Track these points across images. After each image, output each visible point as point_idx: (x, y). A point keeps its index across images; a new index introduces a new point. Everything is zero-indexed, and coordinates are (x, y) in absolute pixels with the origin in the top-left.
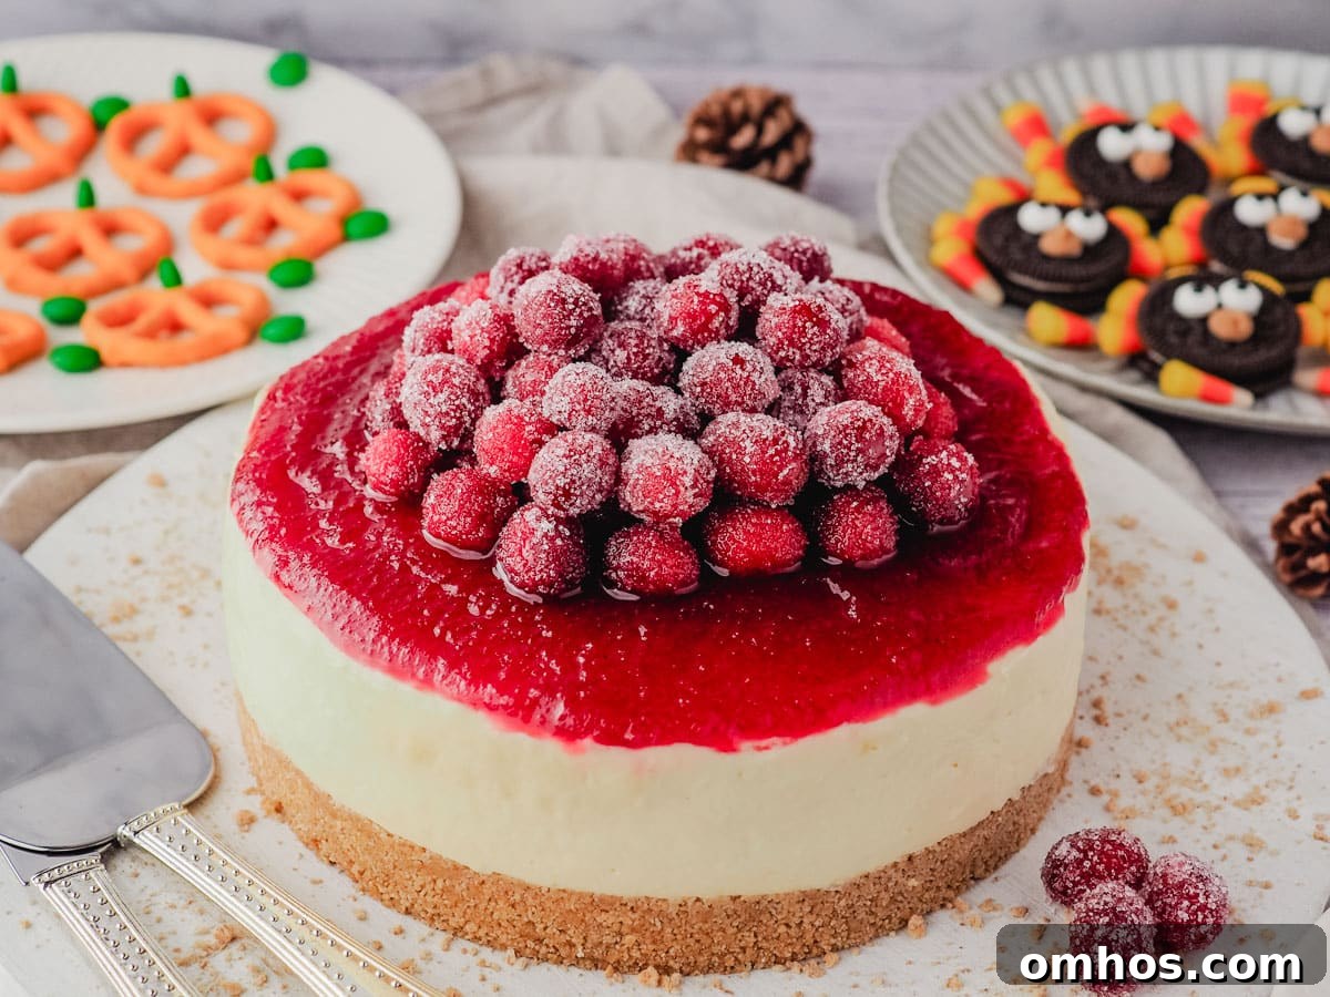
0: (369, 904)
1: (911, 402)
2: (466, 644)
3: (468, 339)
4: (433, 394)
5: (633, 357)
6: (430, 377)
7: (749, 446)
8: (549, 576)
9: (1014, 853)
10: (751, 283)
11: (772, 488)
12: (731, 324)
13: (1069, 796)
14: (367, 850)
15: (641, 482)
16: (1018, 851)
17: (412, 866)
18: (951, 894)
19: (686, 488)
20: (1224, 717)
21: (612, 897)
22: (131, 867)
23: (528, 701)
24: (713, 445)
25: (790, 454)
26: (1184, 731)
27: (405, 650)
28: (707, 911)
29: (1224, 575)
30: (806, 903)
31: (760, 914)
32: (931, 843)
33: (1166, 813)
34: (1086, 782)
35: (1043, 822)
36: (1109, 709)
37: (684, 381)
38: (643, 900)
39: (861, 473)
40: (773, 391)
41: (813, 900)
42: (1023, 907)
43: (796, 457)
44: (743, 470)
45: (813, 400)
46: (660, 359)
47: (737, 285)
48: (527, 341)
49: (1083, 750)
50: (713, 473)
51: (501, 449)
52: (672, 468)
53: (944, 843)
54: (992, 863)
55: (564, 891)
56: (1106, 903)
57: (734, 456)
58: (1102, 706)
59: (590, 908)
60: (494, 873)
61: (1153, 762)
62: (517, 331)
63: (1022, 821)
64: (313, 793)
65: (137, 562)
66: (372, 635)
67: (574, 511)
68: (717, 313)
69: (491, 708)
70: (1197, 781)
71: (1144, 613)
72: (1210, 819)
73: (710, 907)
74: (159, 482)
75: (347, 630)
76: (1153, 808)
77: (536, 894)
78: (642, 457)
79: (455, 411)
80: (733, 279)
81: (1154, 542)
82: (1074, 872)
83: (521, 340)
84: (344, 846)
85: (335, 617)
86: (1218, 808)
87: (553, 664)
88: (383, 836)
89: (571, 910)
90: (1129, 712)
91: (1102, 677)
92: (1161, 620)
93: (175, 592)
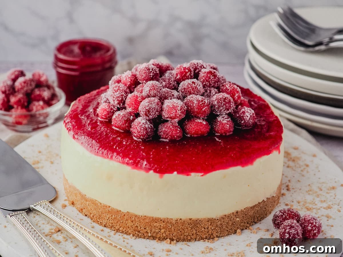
0: (95, 224)
1: (237, 95)
2: (122, 150)
3: (125, 80)
4: (115, 92)
5: (167, 84)
6: (115, 89)
7: (195, 102)
8: (144, 134)
9: (265, 217)
10: (198, 67)
11: (201, 113)
12: (192, 75)
13: (280, 206)
14: (95, 209)
15: (167, 109)
16: (266, 217)
17: (106, 212)
18: (248, 225)
19: (179, 110)
20: (321, 190)
21: (158, 218)
22: (33, 215)
23: (137, 161)
24: (186, 102)
25: (206, 104)
26: (310, 192)
27: (106, 151)
28: (183, 223)
29: (321, 159)
30: (209, 222)
31: (197, 224)
32: (243, 209)
33: (306, 210)
34: (284, 203)
35: (273, 211)
36: (290, 187)
37: (180, 88)
38: (166, 219)
39: (224, 111)
40: (202, 91)
41: (211, 221)
42: (267, 229)
43: (207, 105)
44: (193, 108)
45: (212, 94)
46: (174, 85)
47: (194, 67)
48: (140, 80)
49: (284, 196)
50: (186, 108)
51: (133, 104)
52: (175, 106)
53: (246, 209)
54: (259, 218)
55: (145, 216)
56: (289, 224)
57: (191, 104)
58: (289, 186)
59: (152, 222)
60: (127, 212)
61: (302, 199)
62: (138, 78)
63: (267, 208)
64: (81, 195)
65: (40, 152)
66: (98, 148)
67: (151, 117)
68: (188, 72)
69: (128, 164)
70: (314, 203)
71: (300, 167)
72: (317, 211)
73: (184, 221)
74: (47, 136)
75: (91, 148)
76: (302, 209)
77: (138, 218)
78: (167, 103)
79: (121, 96)
80: (193, 66)
81: (303, 153)
82: (281, 218)
83: (139, 80)
84: (89, 209)
85: (88, 145)
86: (319, 209)
87: (144, 154)
88: (99, 204)
89: (147, 222)
90: (296, 188)
91: (289, 181)
92: (304, 169)
93: (49, 159)
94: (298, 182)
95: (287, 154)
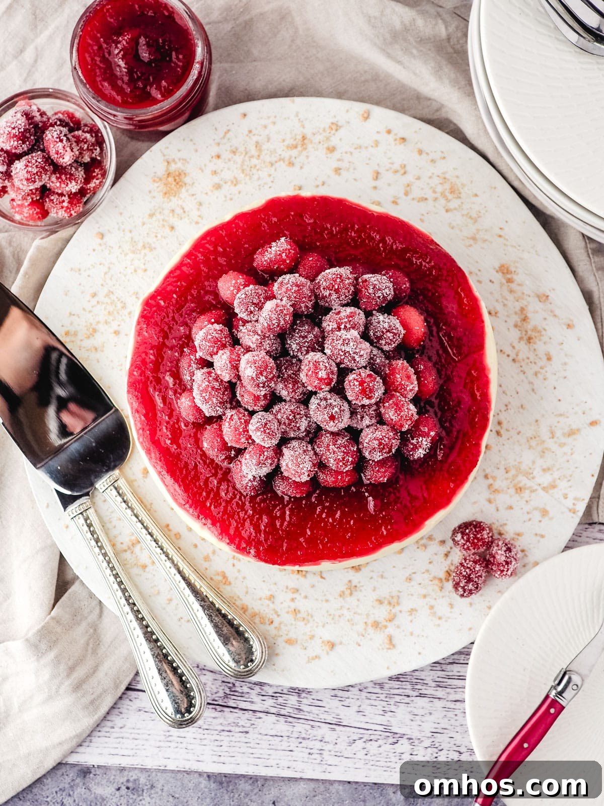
20: (553, 435)
26: (533, 443)
29: (579, 339)
33: (513, 491)
42: (443, 540)
58: (502, 425)
61: (515, 460)
71: (535, 363)
72: (530, 496)
76: (508, 488)
81: (552, 312)
86: (535, 490)
90: (513, 429)
91: (506, 406)
92: (542, 368)
93: (111, 318)
94: (521, 410)
95: (523, 317)
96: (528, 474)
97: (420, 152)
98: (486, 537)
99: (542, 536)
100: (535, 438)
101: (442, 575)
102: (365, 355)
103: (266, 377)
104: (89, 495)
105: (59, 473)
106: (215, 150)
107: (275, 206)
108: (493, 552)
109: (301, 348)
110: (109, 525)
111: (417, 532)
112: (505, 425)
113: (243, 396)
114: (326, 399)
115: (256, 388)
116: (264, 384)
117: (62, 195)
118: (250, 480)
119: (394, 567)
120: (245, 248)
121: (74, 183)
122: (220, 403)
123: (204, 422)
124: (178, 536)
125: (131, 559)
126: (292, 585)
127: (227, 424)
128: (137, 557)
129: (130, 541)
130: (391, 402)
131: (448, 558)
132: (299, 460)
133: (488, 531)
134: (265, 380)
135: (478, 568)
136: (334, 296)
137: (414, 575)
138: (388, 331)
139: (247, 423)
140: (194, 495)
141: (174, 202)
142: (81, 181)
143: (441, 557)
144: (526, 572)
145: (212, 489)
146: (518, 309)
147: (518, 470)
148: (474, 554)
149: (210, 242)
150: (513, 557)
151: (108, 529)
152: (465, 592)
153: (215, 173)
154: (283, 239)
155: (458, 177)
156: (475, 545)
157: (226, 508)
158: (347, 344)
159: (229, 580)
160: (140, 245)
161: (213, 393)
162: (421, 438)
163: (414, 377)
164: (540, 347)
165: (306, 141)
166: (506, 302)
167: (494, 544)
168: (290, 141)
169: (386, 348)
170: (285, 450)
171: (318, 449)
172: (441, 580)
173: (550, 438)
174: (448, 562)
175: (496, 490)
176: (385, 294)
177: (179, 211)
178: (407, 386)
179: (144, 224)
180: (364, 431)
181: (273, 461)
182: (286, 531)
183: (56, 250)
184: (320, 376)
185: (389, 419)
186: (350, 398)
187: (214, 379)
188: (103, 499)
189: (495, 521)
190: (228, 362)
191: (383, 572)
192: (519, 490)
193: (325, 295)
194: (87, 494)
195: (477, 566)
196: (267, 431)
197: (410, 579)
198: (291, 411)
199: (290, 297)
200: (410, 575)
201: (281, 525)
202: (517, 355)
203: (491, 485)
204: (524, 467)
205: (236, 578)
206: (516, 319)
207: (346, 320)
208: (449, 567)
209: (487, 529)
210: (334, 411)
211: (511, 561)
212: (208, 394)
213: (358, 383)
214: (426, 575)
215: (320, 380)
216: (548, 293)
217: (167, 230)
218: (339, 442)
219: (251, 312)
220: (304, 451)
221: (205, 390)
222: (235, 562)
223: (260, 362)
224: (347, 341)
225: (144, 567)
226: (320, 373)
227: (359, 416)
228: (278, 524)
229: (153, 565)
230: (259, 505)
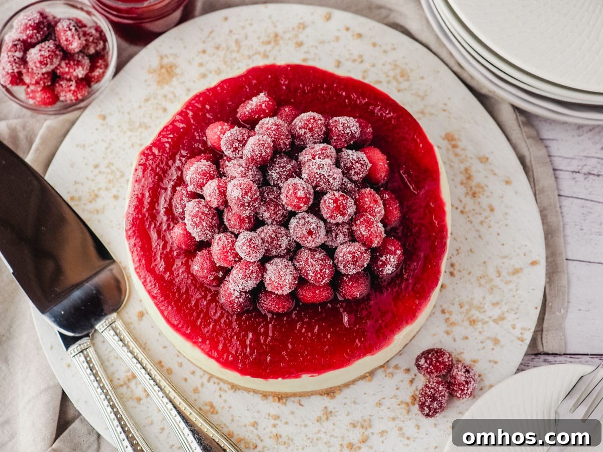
20: (499, 274)
26: (483, 281)
29: (517, 193)
33: (467, 324)
34: (441, 307)
42: (408, 369)
46: (283, 214)
49: (443, 289)
58: (454, 266)
61: (468, 297)
70: (482, 308)
71: (480, 214)
72: (483, 328)
76: (463, 321)
81: (492, 171)
86: (487, 322)
90: (464, 270)
91: (457, 250)
92: (486, 218)
93: (111, 185)
94: (470, 253)
95: (467, 176)
96: (480, 308)
97: (374, 45)
98: (447, 360)
99: (496, 363)
100: (484, 277)
101: (409, 400)
102: (338, 178)
103: (251, 198)
104: (89, 336)
105: (62, 317)
106: (201, 47)
107: (254, 72)
108: (454, 374)
109: (280, 176)
110: (107, 363)
111: (387, 345)
112: (457, 267)
113: (230, 220)
114: (304, 218)
115: (242, 208)
116: (249, 203)
117: (70, 80)
118: (236, 297)
119: (365, 394)
120: (229, 106)
121: (80, 68)
122: (210, 227)
123: (194, 247)
124: (170, 371)
125: (126, 393)
126: (273, 412)
127: (216, 244)
128: (132, 391)
129: (126, 376)
130: (362, 220)
131: (413, 384)
132: (281, 273)
133: (448, 356)
134: (250, 200)
135: (441, 388)
136: (308, 135)
137: (383, 401)
138: (357, 162)
139: (233, 243)
140: (186, 316)
141: (167, 89)
142: (87, 68)
143: (406, 384)
144: (482, 394)
145: (202, 311)
146: (463, 169)
147: (471, 305)
148: (436, 377)
149: (198, 102)
150: (472, 377)
151: (106, 367)
152: (430, 411)
153: (201, 65)
154: (262, 94)
155: (406, 64)
156: (437, 369)
157: (214, 326)
158: (322, 168)
159: (216, 410)
160: (137, 124)
161: (203, 217)
162: (389, 255)
163: (381, 202)
164: (484, 200)
165: (278, 38)
166: (452, 164)
167: (454, 368)
168: (264, 38)
169: (356, 178)
170: (268, 266)
171: (298, 264)
172: (407, 404)
173: (497, 277)
174: (414, 387)
175: (452, 323)
176: (353, 131)
177: (170, 96)
178: (375, 208)
179: (140, 107)
180: (338, 248)
181: (258, 275)
182: (269, 345)
183: (63, 131)
184: (298, 196)
185: (361, 236)
186: (325, 216)
187: (203, 206)
188: (102, 340)
189: (453, 350)
190: (216, 188)
191: (355, 398)
192: (473, 322)
193: (300, 133)
194: (87, 335)
195: (440, 386)
196: (252, 245)
197: (379, 404)
198: (273, 231)
199: (270, 135)
200: (380, 400)
201: (265, 340)
202: (464, 207)
203: (448, 318)
204: (476, 302)
205: (223, 408)
206: (461, 177)
207: (320, 152)
208: (415, 392)
209: (447, 354)
210: (311, 227)
211: (470, 381)
212: (198, 219)
213: (332, 201)
214: (394, 400)
215: (299, 198)
216: (488, 156)
217: (160, 112)
218: (317, 256)
219: (236, 148)
220: (286, 266)
221: (196, 216)
222: (222, 393)
223: (245, 185)
224: (322, 166)
225: (139, 400)
226: (299, 193)
227: (333, 234)
228: (262, 339)
229: (147, 398)
230: (245, 323)
